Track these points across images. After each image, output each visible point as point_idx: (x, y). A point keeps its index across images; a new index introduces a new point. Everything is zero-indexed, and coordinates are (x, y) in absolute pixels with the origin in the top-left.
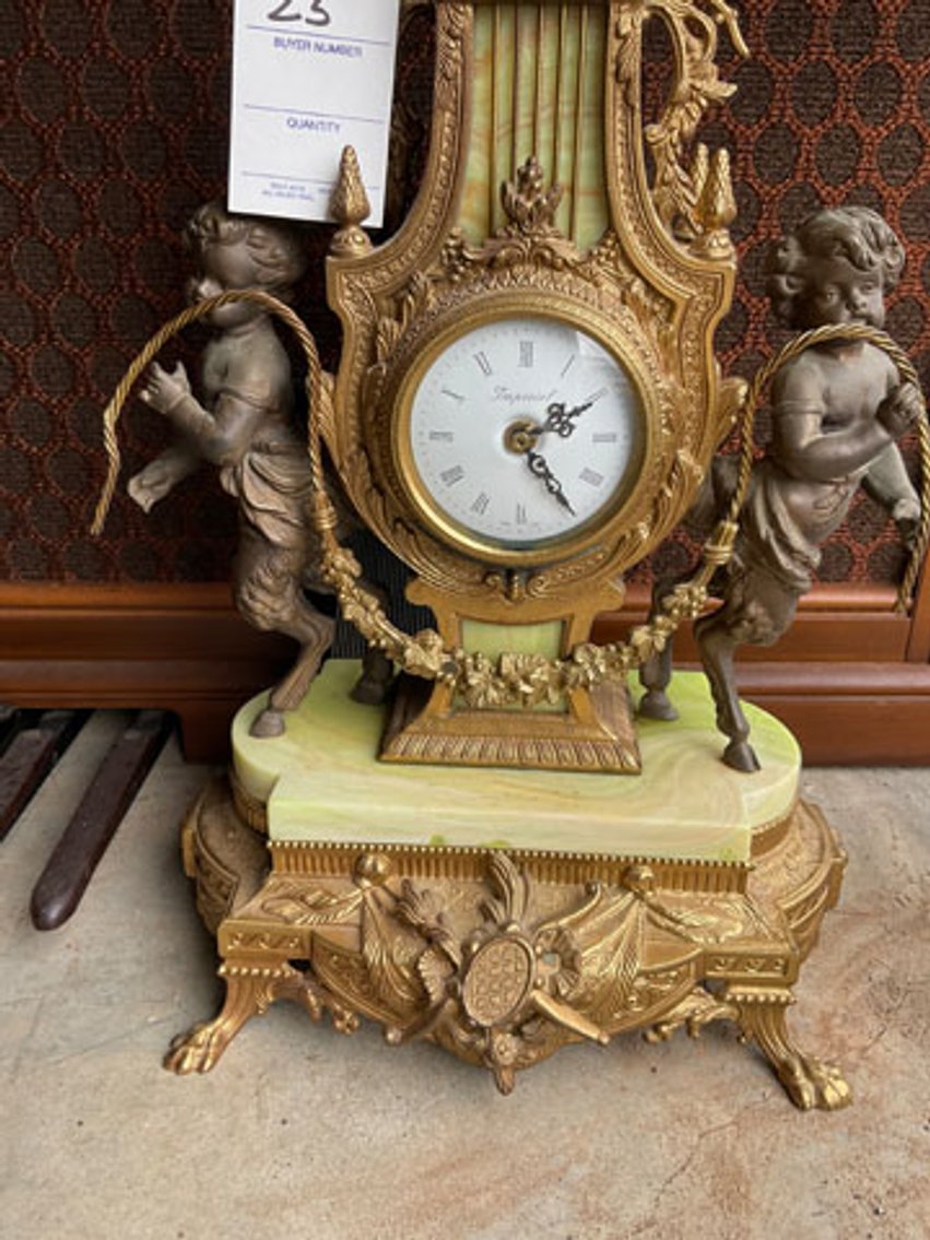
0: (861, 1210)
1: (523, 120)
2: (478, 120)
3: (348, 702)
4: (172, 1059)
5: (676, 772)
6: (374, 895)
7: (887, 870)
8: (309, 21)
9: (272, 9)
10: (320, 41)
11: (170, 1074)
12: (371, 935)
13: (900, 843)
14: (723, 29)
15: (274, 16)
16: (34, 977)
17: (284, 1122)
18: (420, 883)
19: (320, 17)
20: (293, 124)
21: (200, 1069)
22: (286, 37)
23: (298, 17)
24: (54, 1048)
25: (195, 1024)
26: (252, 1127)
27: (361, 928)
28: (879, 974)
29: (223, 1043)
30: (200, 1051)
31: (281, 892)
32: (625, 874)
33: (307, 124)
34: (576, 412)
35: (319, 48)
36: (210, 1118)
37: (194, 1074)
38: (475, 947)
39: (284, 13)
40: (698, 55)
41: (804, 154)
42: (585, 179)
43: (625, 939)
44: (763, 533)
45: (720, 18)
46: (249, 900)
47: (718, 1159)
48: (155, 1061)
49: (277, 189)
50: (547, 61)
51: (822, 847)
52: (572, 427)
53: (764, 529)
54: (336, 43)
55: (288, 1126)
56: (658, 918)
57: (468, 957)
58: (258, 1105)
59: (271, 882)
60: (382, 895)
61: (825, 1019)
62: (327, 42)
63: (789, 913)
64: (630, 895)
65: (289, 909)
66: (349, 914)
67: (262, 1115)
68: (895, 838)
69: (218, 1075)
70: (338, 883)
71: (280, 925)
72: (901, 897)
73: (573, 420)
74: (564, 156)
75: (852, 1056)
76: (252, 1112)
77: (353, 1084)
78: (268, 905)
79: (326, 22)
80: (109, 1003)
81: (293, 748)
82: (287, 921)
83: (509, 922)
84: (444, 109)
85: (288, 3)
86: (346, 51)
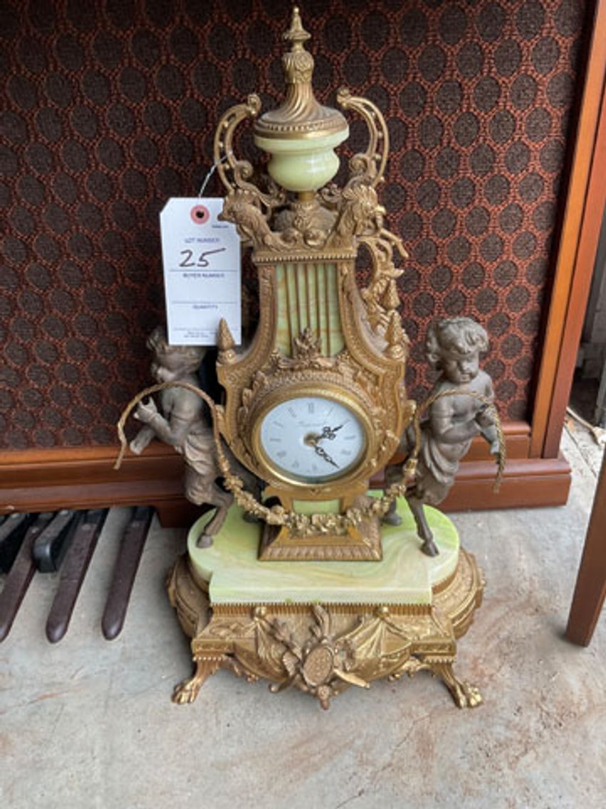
0: (482, 755)
1: (302, 305)
2: (281, 305)
3: (242, 522)
4: (175, 697)
5: (399, 559)
6: (261, 625)
7: (514, 574)
8: (199, 265)
9: (181, 262)
10: (205, 273)
11: (175, 705)
12: (261, 644)
13: (523, 557)
14: (395, 248)
15: (182, 265)
16: (105, 658)
17: (228, 726)
18: (282, 618)
19: (203, 263)
20: (196, 307)
21: (189, 701)
22: (188, 273)
23: (193, 264)
24: (122, 695)
25: (185, 679)
26: (215, 729)
27: (256, 640)
28: (504, 634)
29: (198, 688)
30: (188, 694)
31: (218, 624)
32: (376, 610)
33: (202, 307)
34: (336, 429)
35: (206, 276)
36: (196, 725)
37: (186, 704)
38: (308, 651)
39: (187, 263)
40: (384, 259)
41: (459, 223)
42: (332, 326)
43: (375, 644)
44: (429, 465)
45: (393, 244)
46: (203, 629)
47: (421, 733)
48: (168, 698)
49: (190, 334)
50: (311, 281)
51: (472, 581)
52: (335, 436)
53: (429, 463)
54: (212, 273)
55: (230, 728)
56: (392, 629)
57: (305, 657)
58: (217, 718)
59: (213, 619)
60: (264, 623)
61: (476, 660)
62: (208, 273)
63: (453, 621)
64: (378, 620)
65: (223, 633)
66: (250, 633)
67: (218, 723)
68: (520, 554)
69: (197, 704)
70: (242, 618)
71: (218, 640)
72: (520, 590)
73: (335, 433)
74: (322, 318)
75: (486, 680)
76: (214, 721)
77: (258, 705)
78: (214, 630)
79: (207, 264)
80: (143, 670)
81: (218, 554)
82: (222, 638)
83: (323, 638)
84: (265, 306)
85: (188, 259)
86: (218, 276)
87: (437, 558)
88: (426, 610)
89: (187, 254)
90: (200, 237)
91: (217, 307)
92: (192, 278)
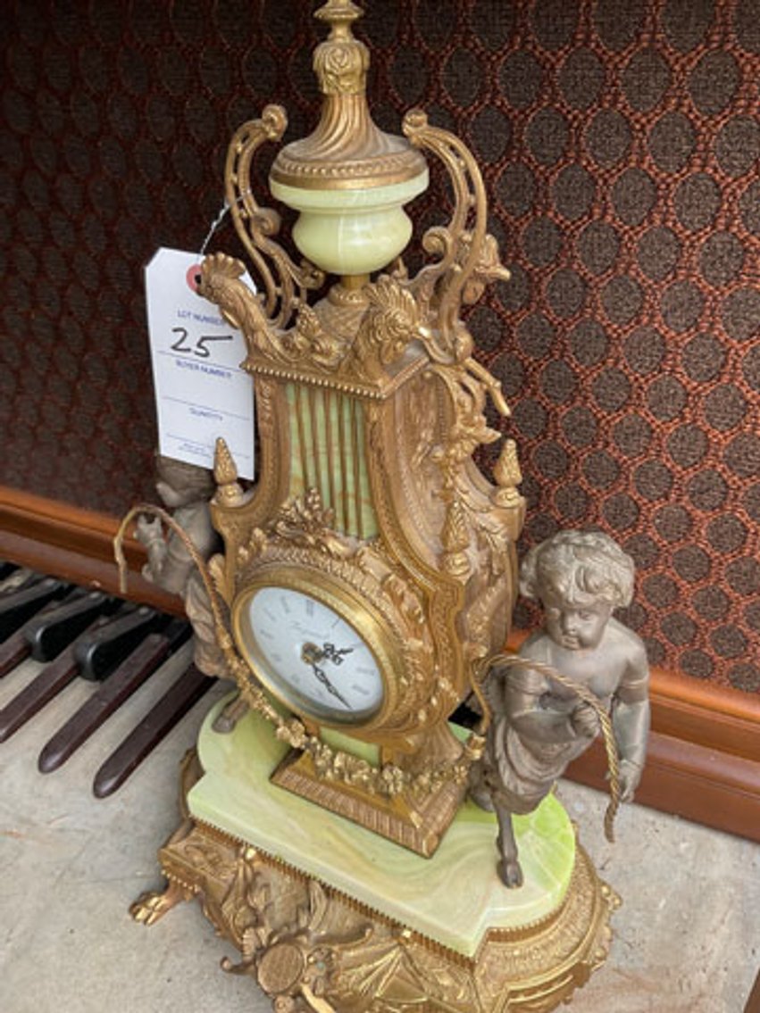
1: (322, 449)
2: (295, 441)
4: (133, 909)
6: (245, 870)
7: (692, 951)
8: (197, 354)
9: (173, 343)
10: (205, 366)
11: (129, 917)
12: (232, 894)
14: (489, 396)
15: (175, 348)
16: (96, 816)
17: (169, 981)
18: (273, 876)
19: (203, 352)
20: (194, 412)
21: (145, 921)
22: (182, 361)
23: (188, 350)
24: (83, 873)
25: (153, 890)
26: (152, 976)
27: (231, 887)
29: (164, 910)
30: (149, 911)
31: (196, 843)
32: (395, 927)
33: (202, 413)
34: (343, 652)
35: (206, 370)
36: (134, 958)
37: (141, 924)
38: (275, 940)
39: (181, 346)
40: (468, 408)
42: (364, 494)
43: (376, 973)
45: (485, 387)
46: (179, 841)
48: (127, 907)
49: (187, 447)
50: (334, 417)
51: (578, 945)
52: (341, 660)
54: (215, 369)
55: (169, 985)
56: (408, 965)
57: (269, 947)
58: (162, 962)
59: (194, 834)
60: (249, 870)
62: (209, 367)
63: (514, 994)
64: (395, 942)
65: (197, 858)
66: (228, 876)
67: (160, 970)
69: (152, 930)
70: (226, 851)
71: (189, 865)
72: (685, 981)
73: (342, 656)
74: (350, 477)
76: (158, 965)
78: (188, 849)
79: (207, 355)
80: (124, 852)
81: (229, 749)
82: (194, 864)
83: (304, 932)
85: (182, 340)
86: (222, 374)
87: (516, 892)
88: (467, 964)
89: (181, 334)
90: (198, 313)
91: (221, 418)
92: (189, 371)
